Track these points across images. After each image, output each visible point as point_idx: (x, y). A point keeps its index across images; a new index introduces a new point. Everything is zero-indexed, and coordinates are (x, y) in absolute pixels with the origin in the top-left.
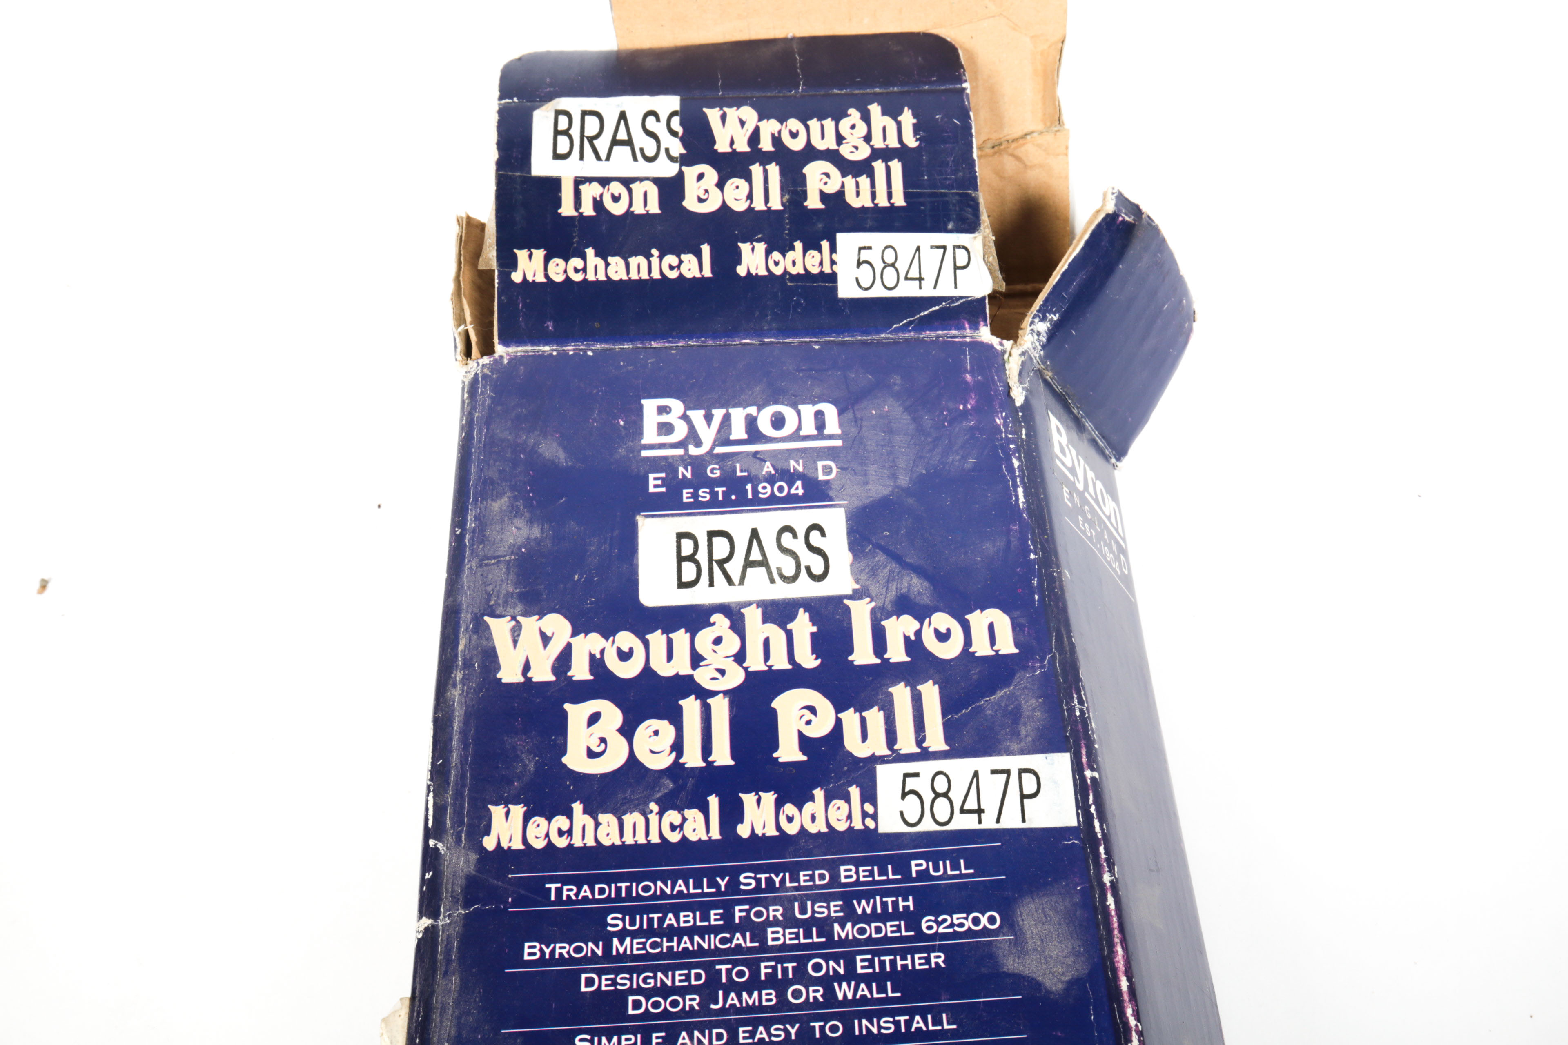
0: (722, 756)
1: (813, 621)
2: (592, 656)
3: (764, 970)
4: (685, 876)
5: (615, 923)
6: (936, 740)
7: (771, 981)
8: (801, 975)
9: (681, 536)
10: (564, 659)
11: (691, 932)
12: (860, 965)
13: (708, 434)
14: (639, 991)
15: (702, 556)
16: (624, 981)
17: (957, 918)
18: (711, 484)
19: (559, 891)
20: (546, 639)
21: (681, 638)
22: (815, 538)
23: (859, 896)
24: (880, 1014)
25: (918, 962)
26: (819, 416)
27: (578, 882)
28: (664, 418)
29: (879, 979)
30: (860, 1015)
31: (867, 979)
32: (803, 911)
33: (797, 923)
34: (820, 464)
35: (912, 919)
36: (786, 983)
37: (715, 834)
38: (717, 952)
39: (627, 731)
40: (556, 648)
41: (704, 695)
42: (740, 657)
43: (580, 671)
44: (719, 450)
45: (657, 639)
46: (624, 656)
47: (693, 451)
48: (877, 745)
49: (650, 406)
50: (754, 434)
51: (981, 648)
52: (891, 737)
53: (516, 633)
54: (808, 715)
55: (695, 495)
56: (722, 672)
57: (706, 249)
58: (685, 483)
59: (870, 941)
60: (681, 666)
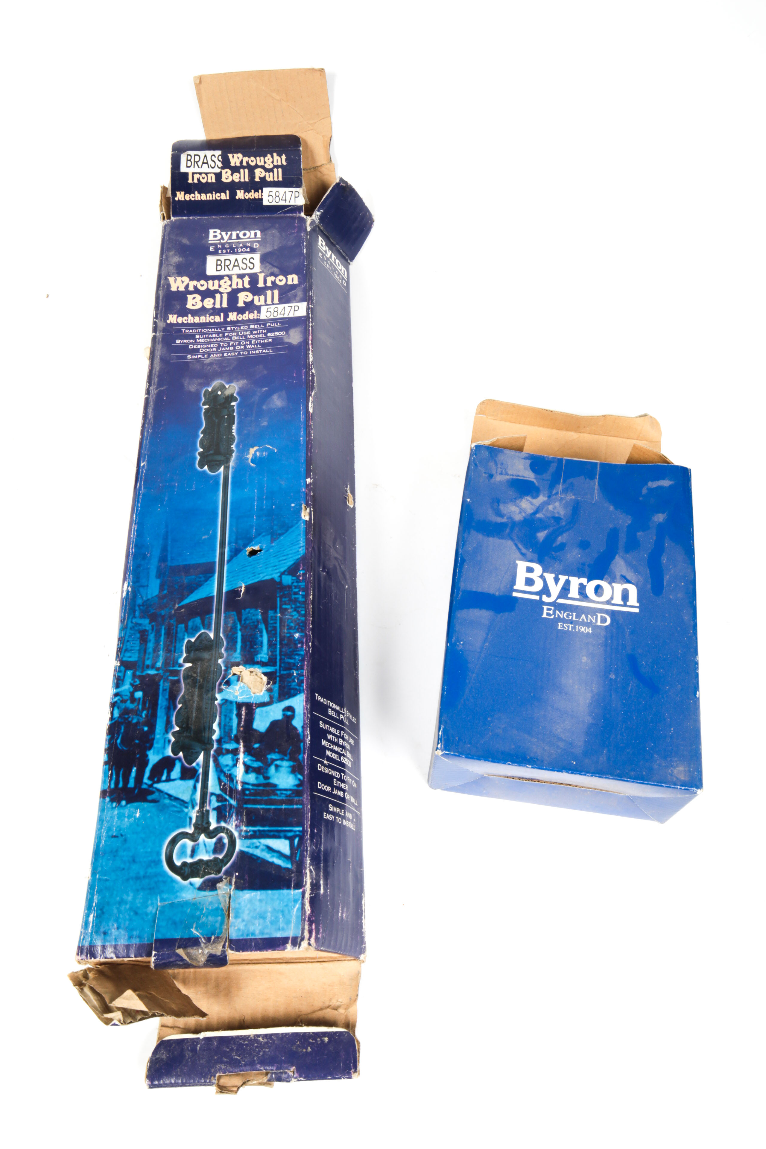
0: (225, 305)
1: (249, 278)
2: (194, 286)
3: (231, 344)
4: (214, 328)
5: (197, 336)
6: (276, 300)
7: (233, 346)
8: (239, 344)
9: (217, 260)
10: (187, 286)
11: (215, 338)
12: (253, 342)
13: (226, 238)
14: (202, 348)
15: (223, 265)
16: (199, 346)
17: (276, 333)
18: (226, 249)
19: (185, 331)
20: (183, 282)
21: (216, 282)
22: (252, 260)
23: (254, 330)
24: (256, 350)
25: (266, 341)
26: (256, 234)
27: (189, 329)
28: (215, 234)
29: (257, 345)
30: (251, 351)
31: (254, 345)
32: (241, 333)
33: (239, 336)
34: (255, 244)
35: (265, 334)
36: (236, 345)
37: (222, 320)
38: (221, 341)
39: (202, 301)
40: (185, 284)
41: (221, 293)
42: (231, 286)
43: (191, 288)
44: (229, 241)
45: (210, 282)
46: (202, 285)
47: (222, 241)
48: (262, 302)
49: (211, 231)
50: (238, 237)
51: (290, 282)
52: (266, 301)
53: (175, 281)
54: (246, 297)
55: (222, 251)
56: (226, 289)
57: (228, 192)
58: (220, 249)
59: (256, 338)
60: (216, 287)
